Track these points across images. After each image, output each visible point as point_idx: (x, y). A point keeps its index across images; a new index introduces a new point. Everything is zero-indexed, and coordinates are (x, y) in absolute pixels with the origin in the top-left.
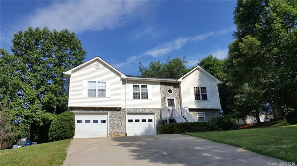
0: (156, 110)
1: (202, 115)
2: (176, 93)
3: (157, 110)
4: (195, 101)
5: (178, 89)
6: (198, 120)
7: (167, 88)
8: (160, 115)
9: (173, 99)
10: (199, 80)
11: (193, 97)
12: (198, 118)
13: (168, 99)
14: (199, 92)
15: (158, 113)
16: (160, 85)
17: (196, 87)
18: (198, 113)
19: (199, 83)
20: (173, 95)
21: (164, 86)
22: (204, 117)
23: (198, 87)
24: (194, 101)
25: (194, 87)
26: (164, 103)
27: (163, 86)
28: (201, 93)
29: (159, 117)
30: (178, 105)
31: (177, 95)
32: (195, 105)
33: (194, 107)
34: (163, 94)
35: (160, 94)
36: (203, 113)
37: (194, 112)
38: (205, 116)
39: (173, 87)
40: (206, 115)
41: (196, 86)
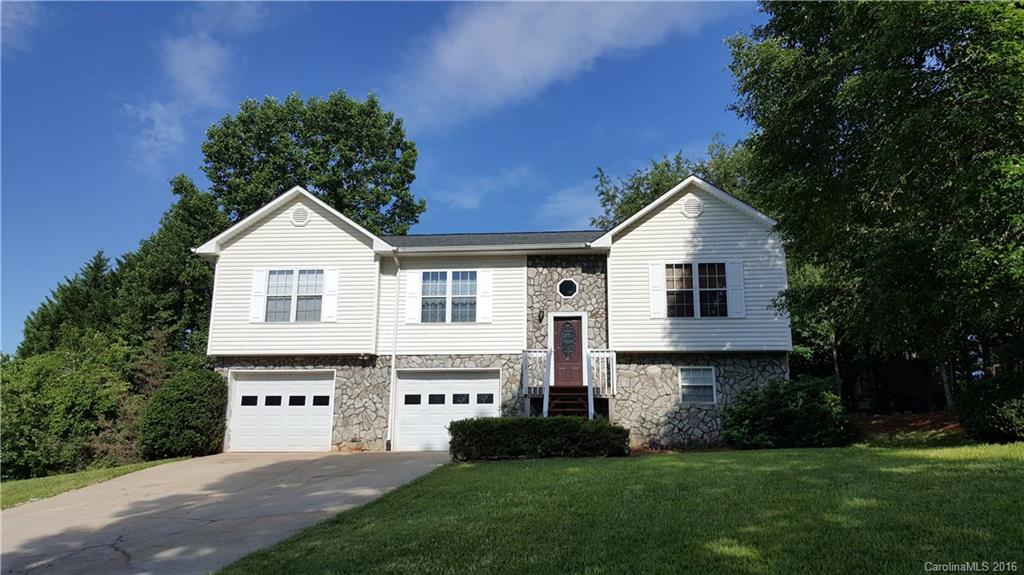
0: (503, 362)
1: (701, 375)
2: (594, 292)
3: (510, 359)
4: (668, 322)
5: (603, 276)
6: (680, 396)
7: (556, 277)
8: (518, 378)
9: (580, 318)
10: (695, 234)
11: (660, 305)
12: (680, 391)
13: (556, 319)
14: (689, 282)
15: (511, 370)
16: (525, 268)
17: (678, 266)
18: (682, 370)
19: (695, 246)
20: (578, 302)
21: (545, 271)
22: (714, 384)
23: (688, 266)
24: (662, 321)
25: (669, 266)
26: (537, 334)
27: (540, 269)
28: (696, 290)
29: (515, 387)
30: (598, 338)
31: (594, 300)
32: (666, 339)
33: (662, 345)
34: (536, 300)
35: (525, 301)
36: (711, 370)
37: (665, 366)
38: (717, 381)
39: (580, 270)
40: (721, 379)
41: (681, 258)
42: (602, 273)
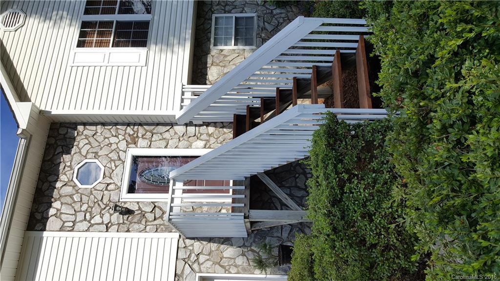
0: (188, 270)
1: (222, 25)
2: (100, 139)
3: (185, 260)
4: (153, 47)
5: (80, 128)
6: (247, 48)
7: (68, 190)
8: (213, 246)
9: (135, 159)
10: (47, 17)
11: (131, 55)
12: (241, 47)
13: (131, 189)
14: (109, 24)
15: (202, 258)
16: (45, 234)
17: (82, 34)
18: (215, 45)
19: (61, 18)
20: (111, 160)
21: (56, 205)
22: (234, 15)
23: (85, 25)
24: (152, 53)
25: (81, 44)
26: (150, 217)
27: (52, 211)
28: (116, 17)
29: (229, 252)
30: (167, 135)
31: (113, 140)
32: (176, 49)
33: (183, 55)
34: (97, 219)
35: (96, 235)
36: (216, 18)
37: (209, 61)
38: (229, 12)
39: (66, 157)
40: (227, 8)
41: (74, 33)
42: (75, 129)
